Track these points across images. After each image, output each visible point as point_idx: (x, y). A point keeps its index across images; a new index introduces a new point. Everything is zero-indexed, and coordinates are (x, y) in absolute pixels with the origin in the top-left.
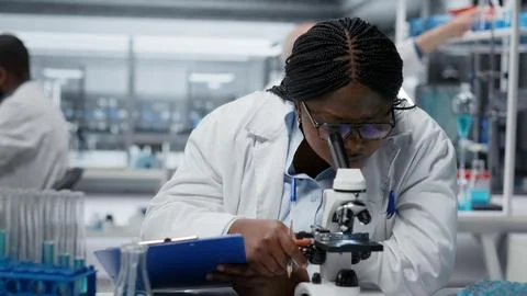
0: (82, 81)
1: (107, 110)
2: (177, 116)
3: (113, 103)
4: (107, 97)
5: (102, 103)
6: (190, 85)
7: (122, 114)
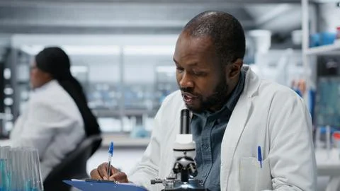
0: (87, 74)
1: (102, 92)
2: (148, 94)
3: (106, 88)
4: (102, 83)
5: (99, 88)
6: (157, 74)
7: (112, 94)
